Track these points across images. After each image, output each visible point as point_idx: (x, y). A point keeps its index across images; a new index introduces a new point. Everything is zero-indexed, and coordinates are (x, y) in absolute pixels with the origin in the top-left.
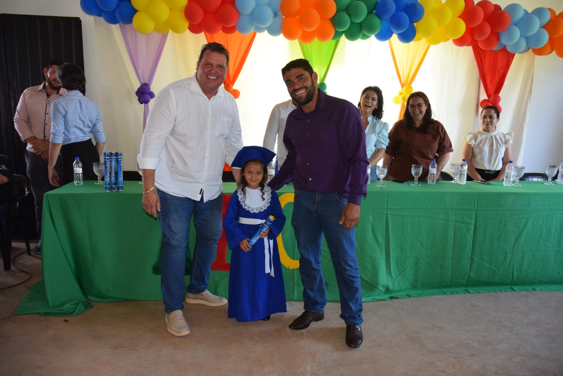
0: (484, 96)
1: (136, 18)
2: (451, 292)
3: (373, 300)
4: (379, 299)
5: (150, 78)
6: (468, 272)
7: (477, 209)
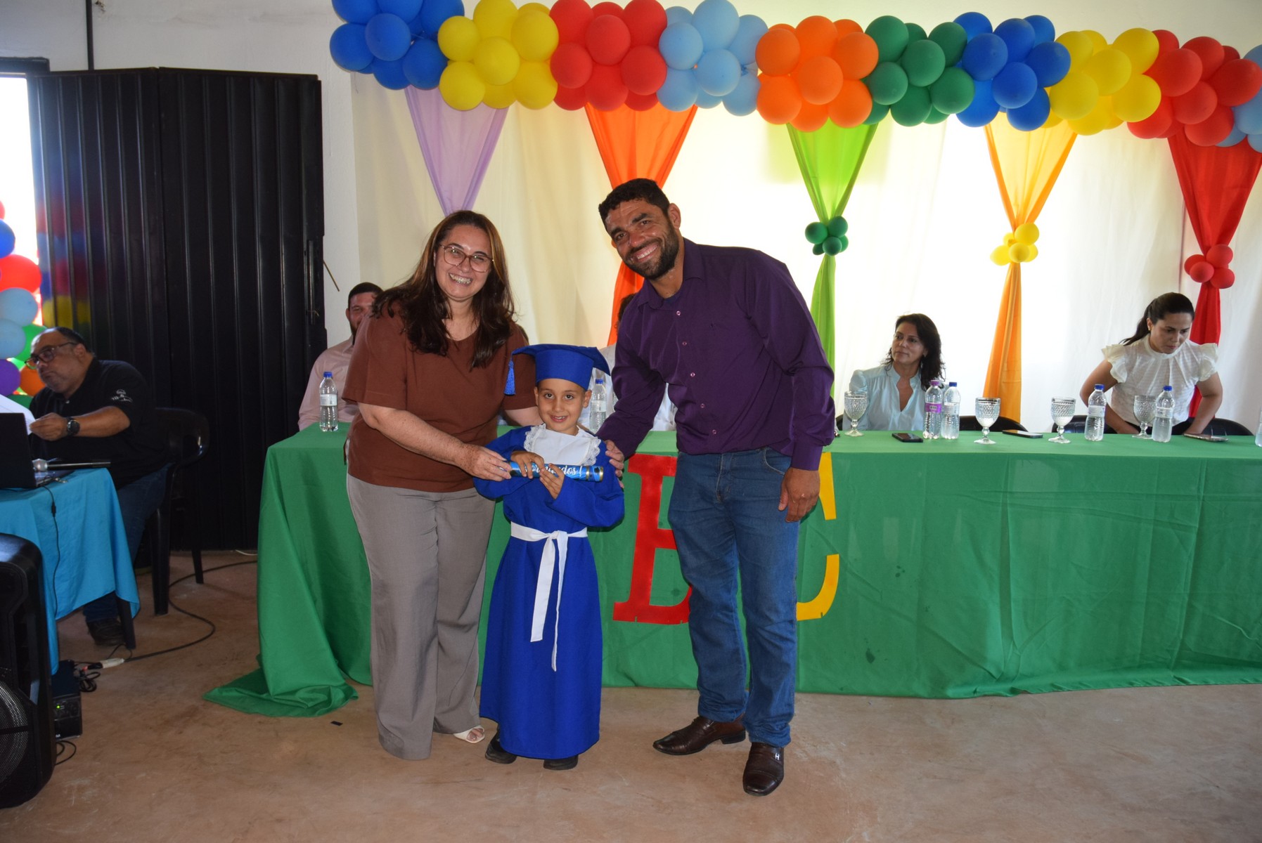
0: (1193, 249)
1: (447, 77)
2: (1144, 681)
3: (972, 695)
4: (986, 693)
6: (1181, 637)
7: (1204, 497)
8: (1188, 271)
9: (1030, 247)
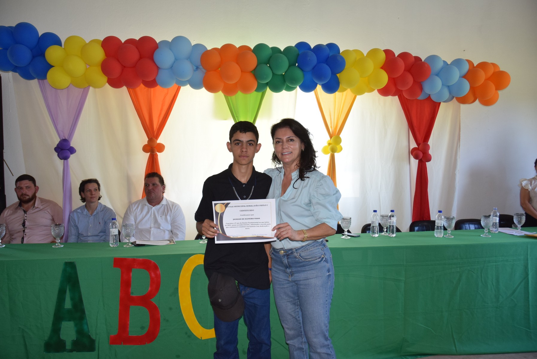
0: (414, 145)
1: (50, 74)
5: (70, 133)
8: (412, 154)
9: (338, 146)
